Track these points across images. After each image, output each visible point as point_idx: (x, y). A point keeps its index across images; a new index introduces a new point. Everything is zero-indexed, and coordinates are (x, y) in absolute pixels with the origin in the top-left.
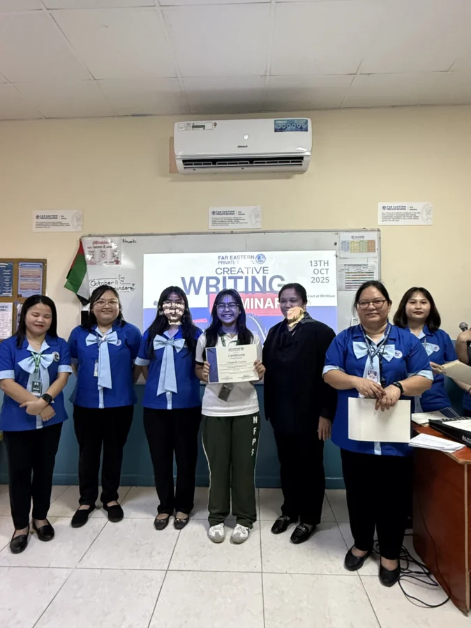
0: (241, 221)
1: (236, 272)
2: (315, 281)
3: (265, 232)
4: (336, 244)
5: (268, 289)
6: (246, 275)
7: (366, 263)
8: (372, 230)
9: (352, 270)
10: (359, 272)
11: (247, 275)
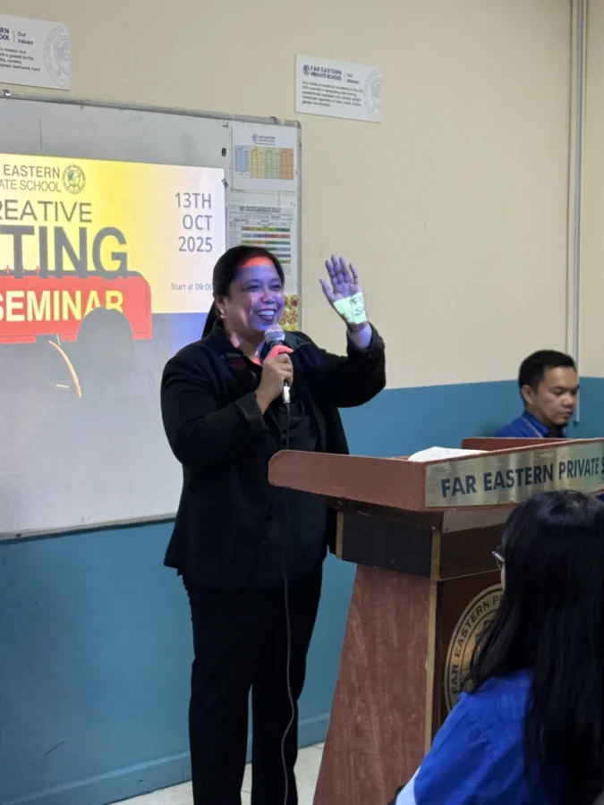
0: (25, 63)
1: (18, 214)
2: (185, 247)
3: (82, 103)
4: (224, 151)
5: (91, 267)
6: (41, 222)
7: (276, 206)
8: (288, 124)
9: (254, 221)
10: (265, 228)
11: (43, 224)
